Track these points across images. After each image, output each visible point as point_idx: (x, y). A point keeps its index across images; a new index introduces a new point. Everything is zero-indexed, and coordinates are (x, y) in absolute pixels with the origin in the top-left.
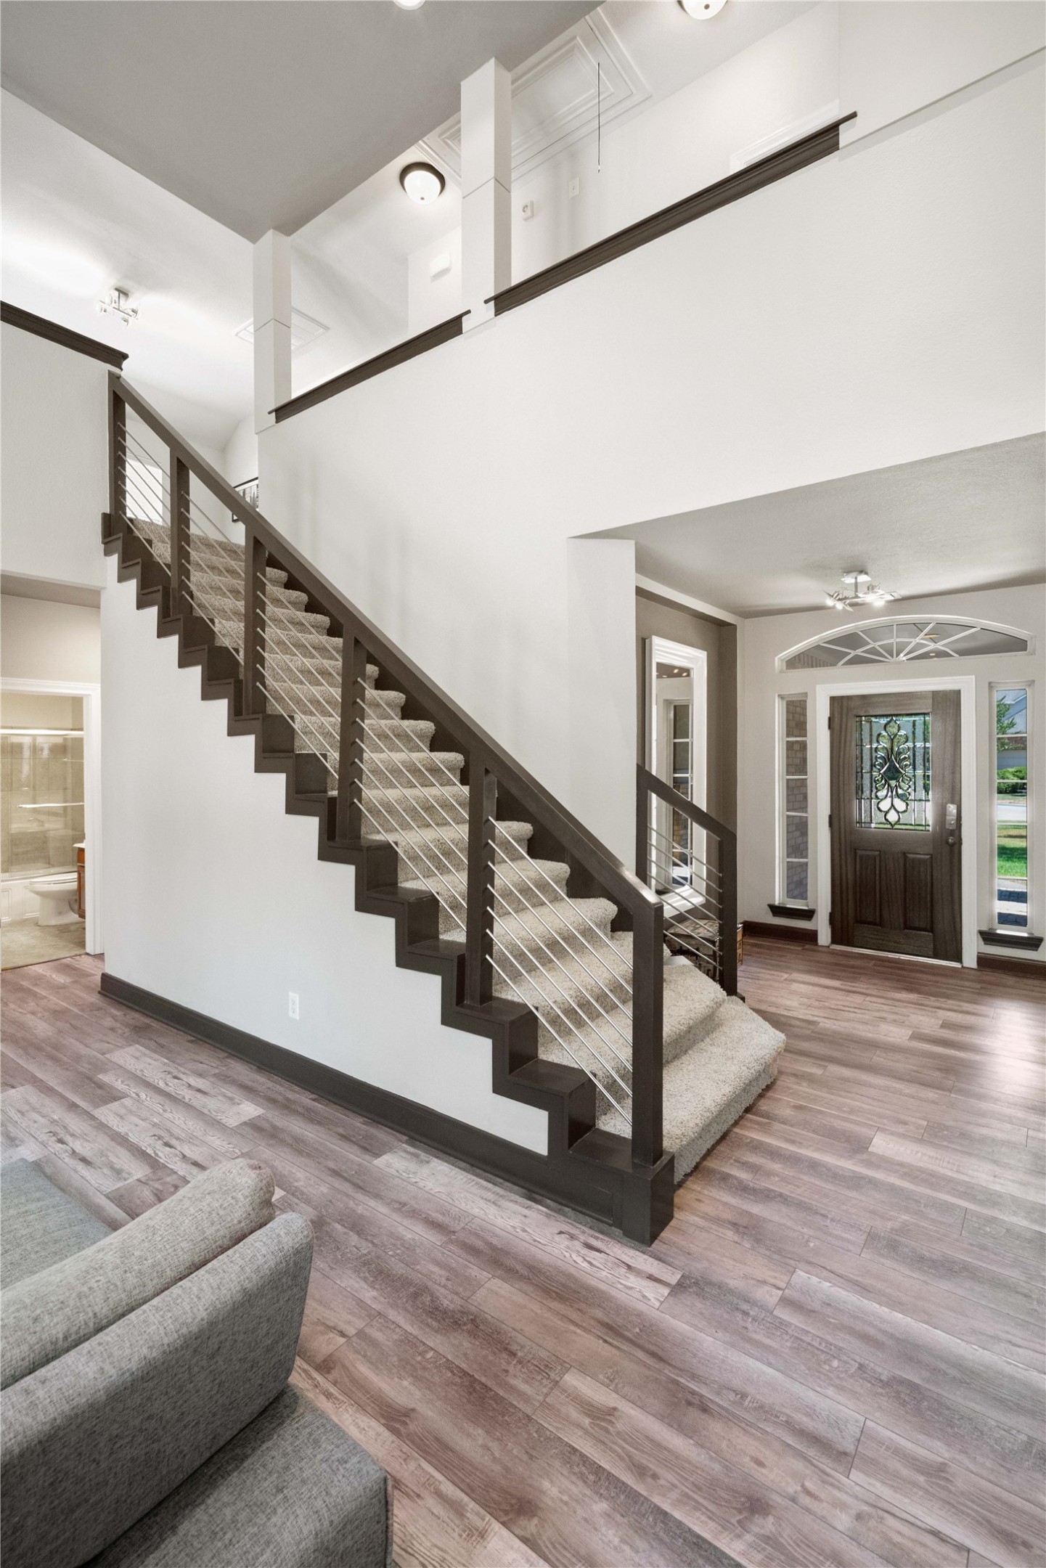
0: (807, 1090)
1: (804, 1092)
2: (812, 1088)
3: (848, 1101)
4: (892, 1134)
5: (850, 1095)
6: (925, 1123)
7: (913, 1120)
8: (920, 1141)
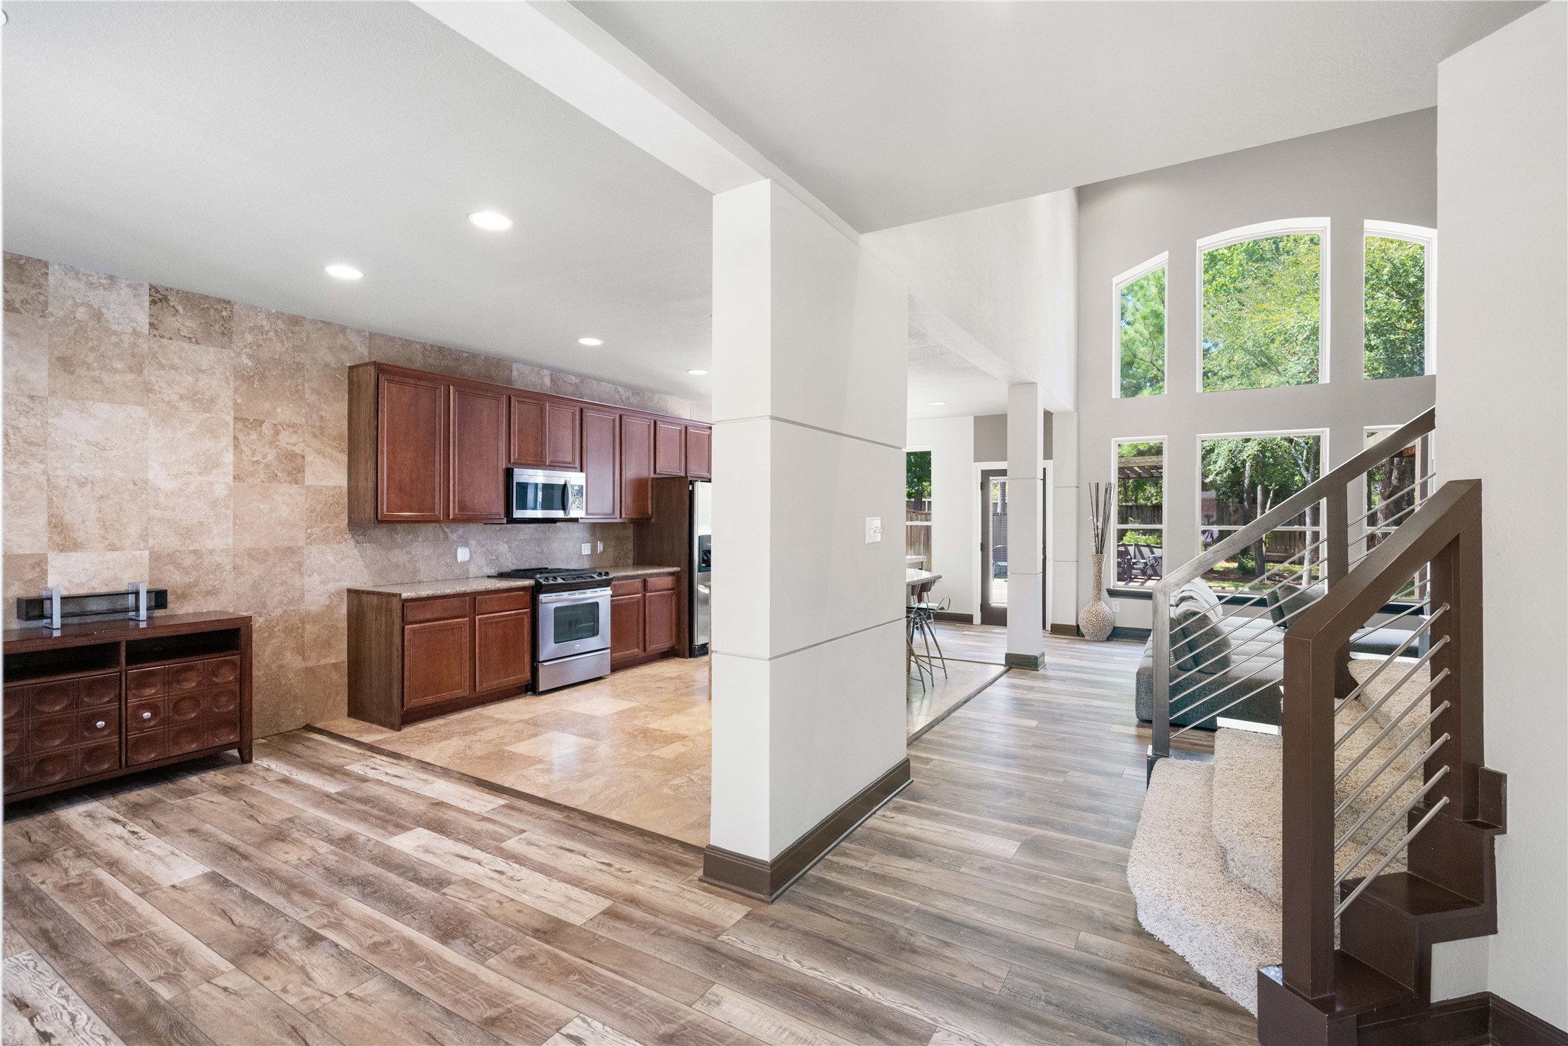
0: (1092, 905)
1: (1094, 901)
2: (1086, 907)
3: (1041, 891)
4: (997, 858)
5: (1039, 900)
6: (963, 870)
7: (976, 873)
8: (972, 852)
